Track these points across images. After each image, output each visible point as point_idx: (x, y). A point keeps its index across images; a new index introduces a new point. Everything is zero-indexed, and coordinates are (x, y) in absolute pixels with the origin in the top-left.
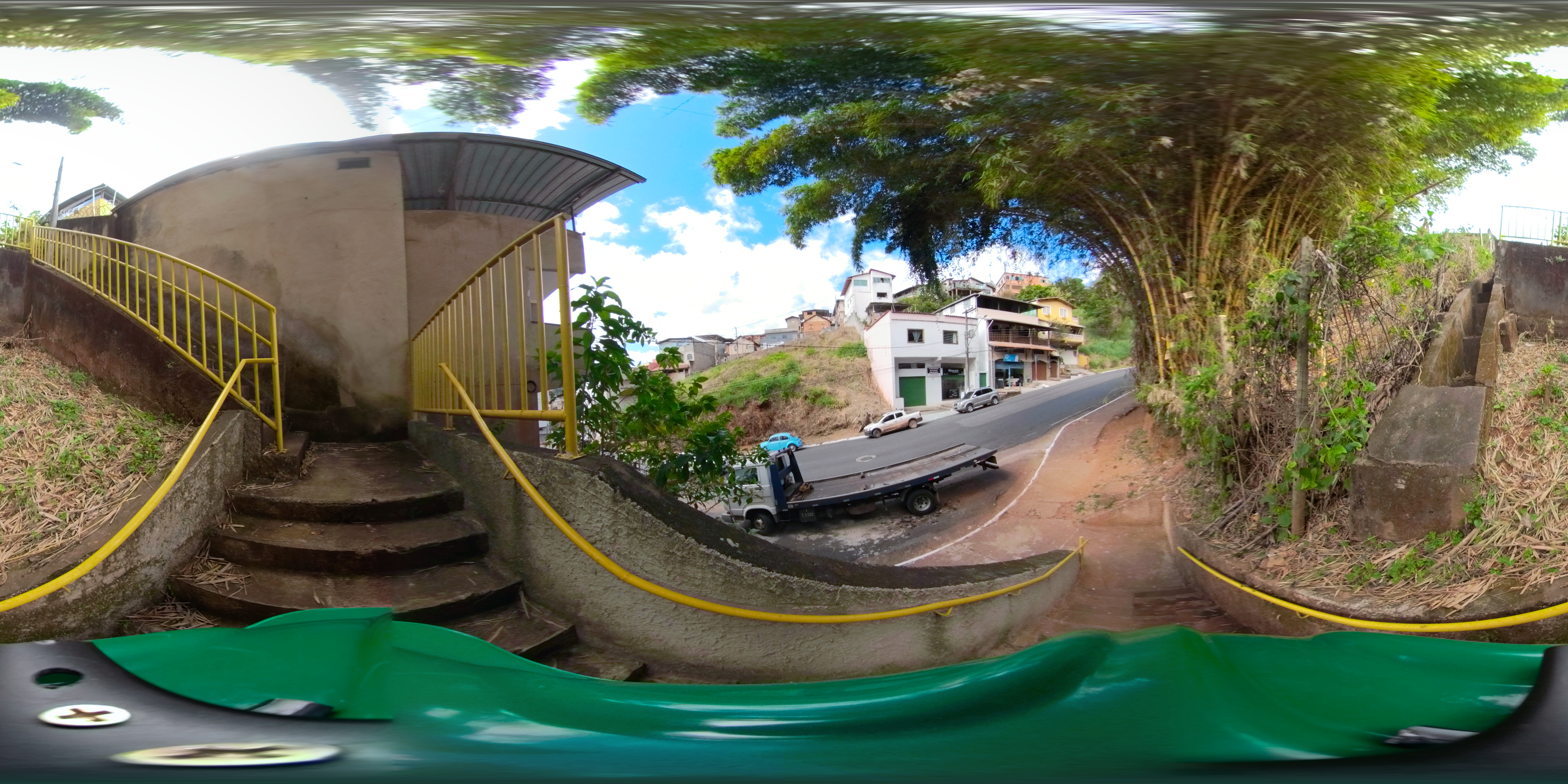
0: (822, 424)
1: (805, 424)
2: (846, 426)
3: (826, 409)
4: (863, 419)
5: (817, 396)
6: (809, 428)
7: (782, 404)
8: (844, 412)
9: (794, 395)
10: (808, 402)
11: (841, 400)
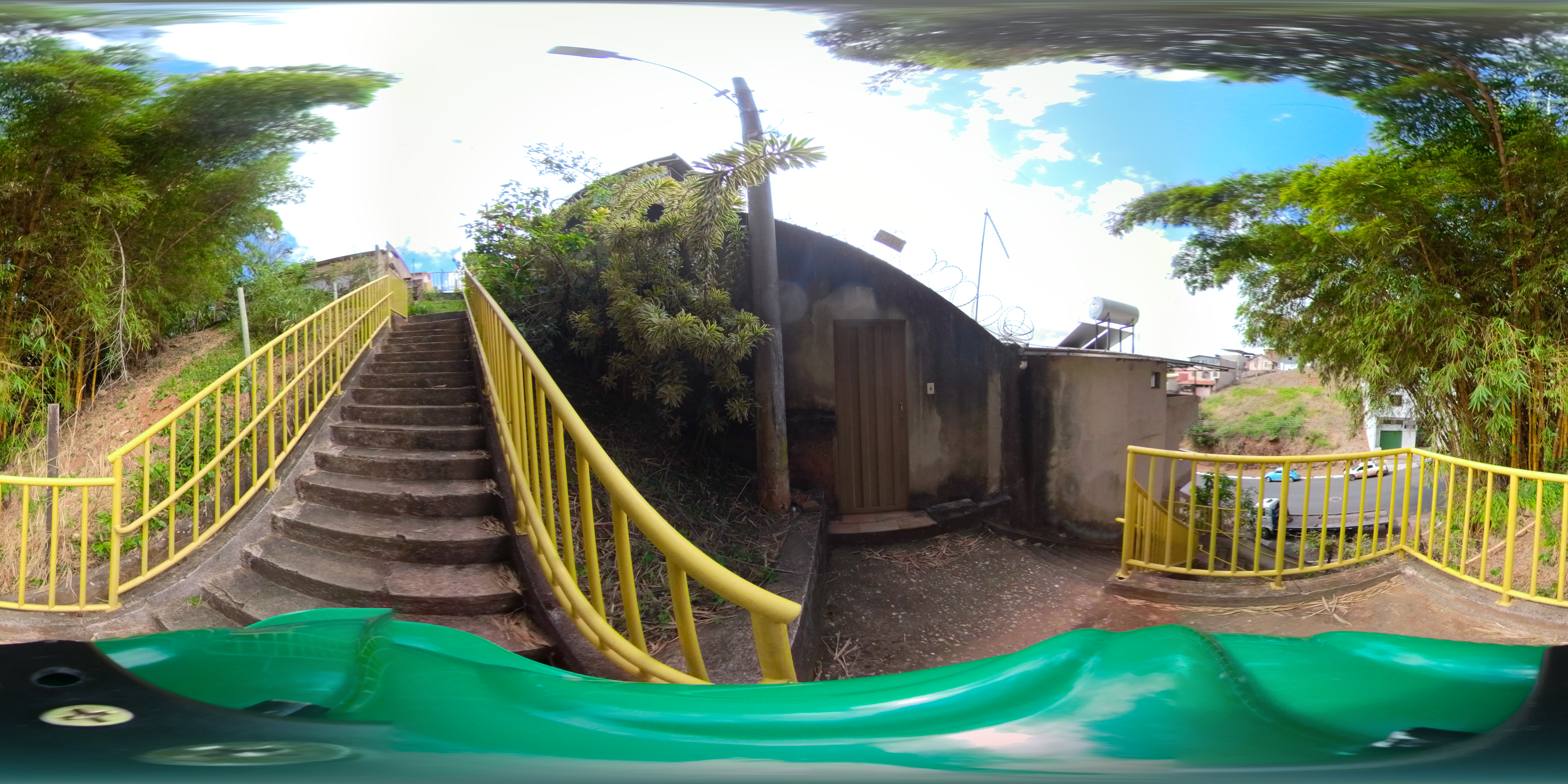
3: (1322, 449)
5: (1316, 437)
9: (1298, 435)
10: (1308, 441)
11: (1334, 443)
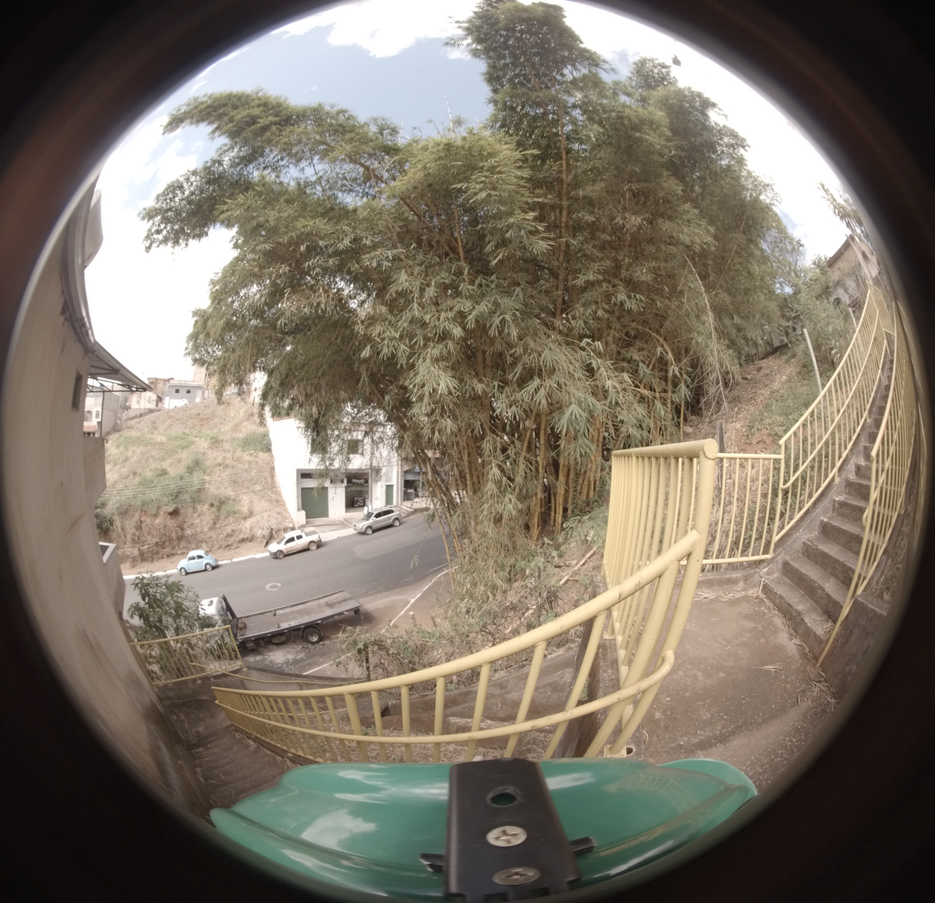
0: (229, 536)
1: (213, 534)
2: (251, 539)
3: (231, 519)
4: (266, 532)
5: (222, 503)
6: (217, 539)
7: (190, 510)
8: (248, 524)
9: (200, 501)
10: (214, 509)
11: (245, 509)
